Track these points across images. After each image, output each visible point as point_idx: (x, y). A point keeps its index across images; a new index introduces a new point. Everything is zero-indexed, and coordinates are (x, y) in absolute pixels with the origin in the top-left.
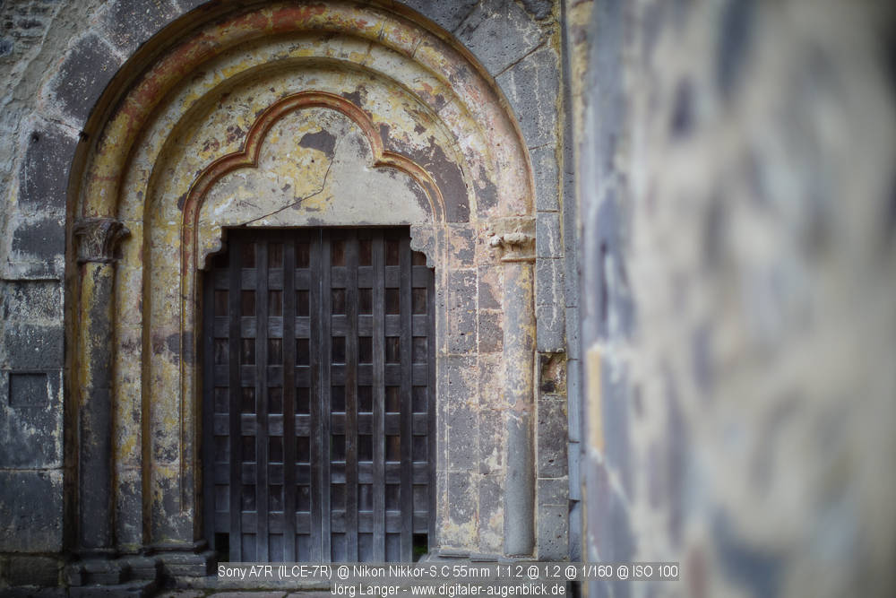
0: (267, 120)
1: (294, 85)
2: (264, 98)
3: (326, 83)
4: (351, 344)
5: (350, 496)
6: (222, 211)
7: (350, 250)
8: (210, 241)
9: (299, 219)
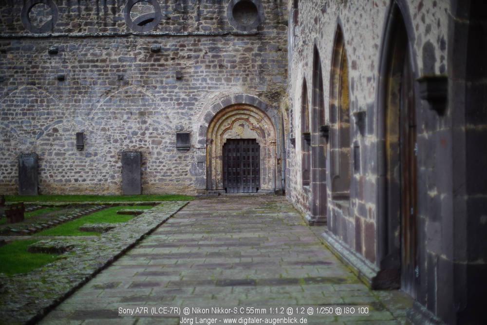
0: (234, 122)
1: (238, 117)
2: (233, 119)
3: (243, 116)
4: (246, 157)
5: (246, 181)
6: (226, 136)
7: (246, 142)
8: (224, 141)
9: (239, 138)
